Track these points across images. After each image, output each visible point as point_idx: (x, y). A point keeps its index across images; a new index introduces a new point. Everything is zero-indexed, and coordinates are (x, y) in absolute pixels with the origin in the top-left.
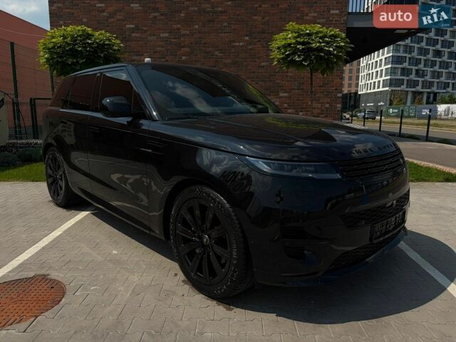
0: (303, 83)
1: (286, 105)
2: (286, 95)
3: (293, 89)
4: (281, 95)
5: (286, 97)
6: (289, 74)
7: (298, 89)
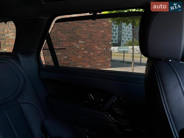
4: (80, 42)
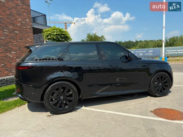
0: (21, 48)
1: (15, 57)
2: (15, 53)
3: (17, 50)
5: (14, 54)
6: (14, 43)
7: (19, 50)
